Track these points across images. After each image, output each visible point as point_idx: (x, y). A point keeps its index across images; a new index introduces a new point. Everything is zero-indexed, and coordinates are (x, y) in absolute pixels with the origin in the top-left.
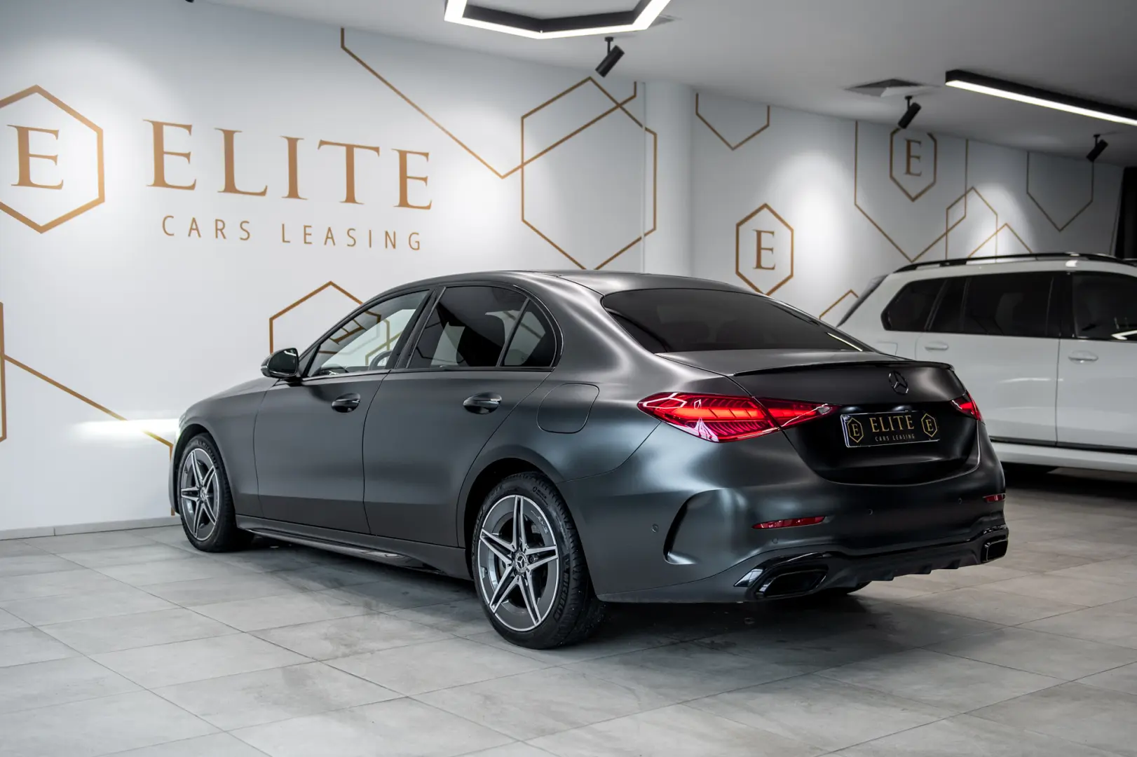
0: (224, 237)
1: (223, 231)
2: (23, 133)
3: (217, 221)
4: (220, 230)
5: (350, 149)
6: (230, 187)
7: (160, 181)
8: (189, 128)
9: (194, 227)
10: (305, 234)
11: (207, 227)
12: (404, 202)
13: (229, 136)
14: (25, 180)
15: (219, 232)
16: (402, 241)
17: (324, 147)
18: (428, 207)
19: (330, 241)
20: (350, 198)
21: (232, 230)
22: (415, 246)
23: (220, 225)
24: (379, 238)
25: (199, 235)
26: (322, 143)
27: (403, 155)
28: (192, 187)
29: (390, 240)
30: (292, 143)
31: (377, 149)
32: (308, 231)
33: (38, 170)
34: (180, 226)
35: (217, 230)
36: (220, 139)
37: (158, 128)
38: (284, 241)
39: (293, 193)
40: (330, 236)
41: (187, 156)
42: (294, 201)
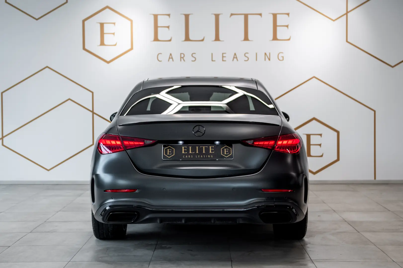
0: (184, 61)
1: (184, 58)
2: (102, 25)
3: (181, 54)
4: (182, 57)
5: (246, 16)
6: (187, 39)
7: (156, 39)
8: (169, 15)
9: (171, 57)
10: (223, 57)
11: (176, 57)
12: (275, 38)
13: (187, 17)
14: (102, 43)
15: (182, 59)
16: (274, 57)
17: (233, 16)
18: (289, 40)
19: (235, 59)
20: (246, 38)
21: (188, 58)
22: (281, 58)
23: (182, 56)
24: (261, 56)
25: (173, 61)
26: (232, 15)
27: (275, 16)
28: (170, 40)
29: (267, 57)
30: (217, 17)
31: (260, 15)
32: (224, 55)
33: (108, 39)
34: (164, 57)
35: (181, 58)
36: (183, 18)
37: (156, 17)
38: (212, 61)
39: (217, 38)
40: (235, 57)
41: (168, 27)
42: (217, 42)
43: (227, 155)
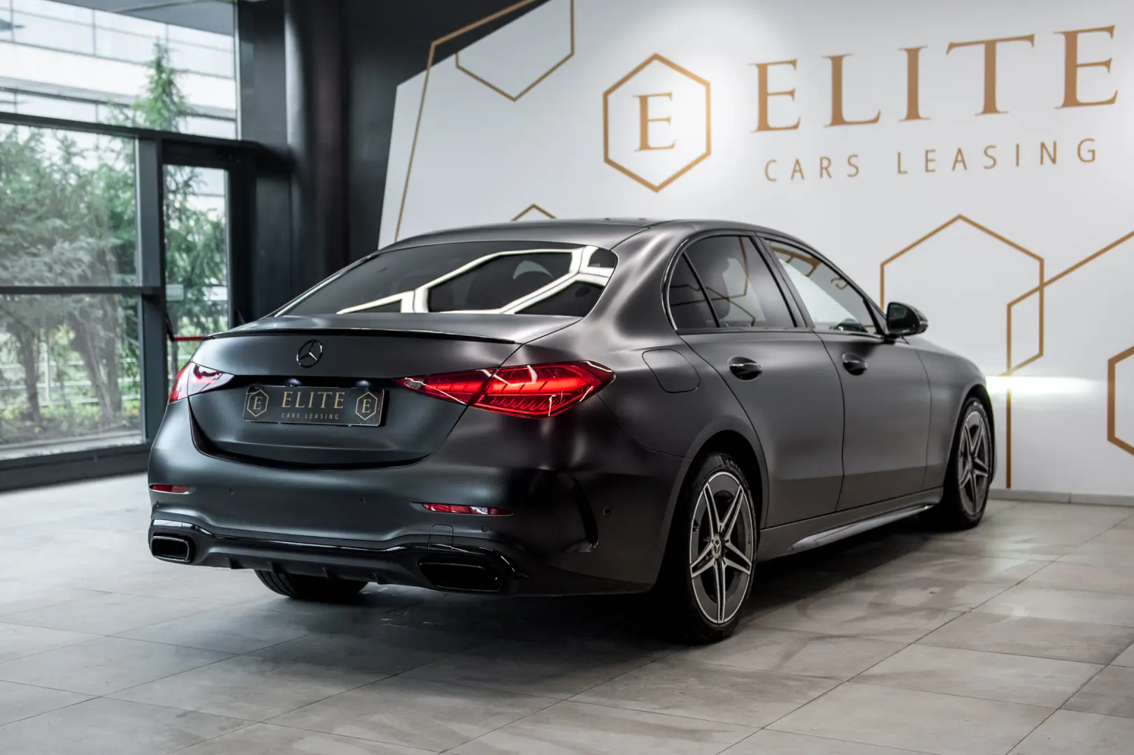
0: (830, 176)
1: (830, 169)
2: (644, 100)
3: (821, 159)
4: (825, 168)
5: (990, 48)
6: (838, 119)
7: (763, 125)
8: (793, 63)
9: (797, 168)
10: (927, 160)
11: (811, 168)
12: (1071, 100)
13: (837, 62)
14: (644, 145)
15: (824, 172)
16: (1066, 153)
17: (955, 50)
18: (1112, 101)
19: (960, 165)
20: (990, 106)
21: (839, 168)
22: (1088, 156)
23: (825, 163)
24: (1030, 153)
25: (803, 177)
26: (952, 46)
27: (1071, 39)
28: (796, 127)
29: (1048, 153)
30: (913, 54)
31: (1030, 38)
32: (930, 156)
33: (657, 133)
34: (782, 170)
35: (822, 168)
36: (828, 65)
37: (763, 69)
38: (900, 172)
39: (913, 113)
40: (960, 158)
41: (792, 93)
42: (913, 123)
43: (365, 415)
